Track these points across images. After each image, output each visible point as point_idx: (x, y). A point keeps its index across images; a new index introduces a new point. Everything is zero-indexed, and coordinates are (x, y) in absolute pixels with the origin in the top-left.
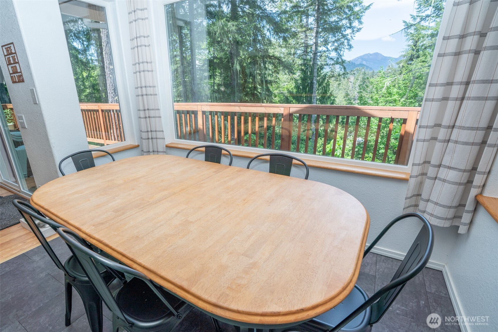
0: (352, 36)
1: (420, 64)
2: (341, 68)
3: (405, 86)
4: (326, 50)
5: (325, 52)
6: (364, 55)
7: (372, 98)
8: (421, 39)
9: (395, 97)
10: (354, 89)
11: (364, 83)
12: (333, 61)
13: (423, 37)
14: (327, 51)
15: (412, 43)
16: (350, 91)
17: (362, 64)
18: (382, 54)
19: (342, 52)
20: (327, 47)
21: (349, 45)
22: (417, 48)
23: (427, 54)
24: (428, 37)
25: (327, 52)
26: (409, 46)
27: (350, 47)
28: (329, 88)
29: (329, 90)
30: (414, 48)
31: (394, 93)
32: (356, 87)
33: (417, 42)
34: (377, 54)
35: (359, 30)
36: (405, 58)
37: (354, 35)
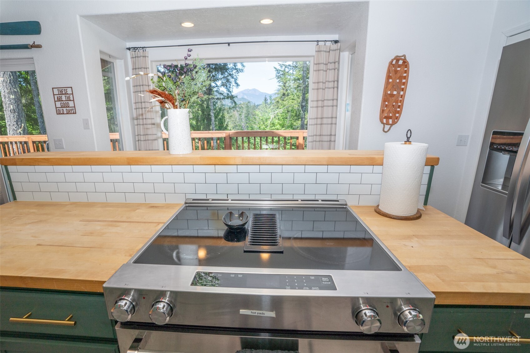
0: (237, 75)
1: (291, 101)
2: (232, 103)
3: (283, 118)
4: (215, 85)
5: (215, 87)
6: (244, 90)
7: (260, 127)
8: (288, 82)
9: (278, 127)
10: (241, 121)
11: (248, 115)
12: (223, 96)
13: (289, 81)
14: (217, 86)
15: (282, 84)
16: (238, 122)
17: (244, 98)
18: (259, 90)
19: (231, 89)
20: (216, 83)
21: (236, 83)
22: (286, 88)
23: (294, 94)
24: (292, 81)
25: (216, 88)
26: (280, 86)
27: (238, 85)
28: (224, 119)
29: (225, 122)
30: (284, 88)
31: (276, 124)
32: (242, 119)
33: (285, 83)
34: (255, 90)
35: (242, 71)
36: (279, 95)
37: (238, 75)
